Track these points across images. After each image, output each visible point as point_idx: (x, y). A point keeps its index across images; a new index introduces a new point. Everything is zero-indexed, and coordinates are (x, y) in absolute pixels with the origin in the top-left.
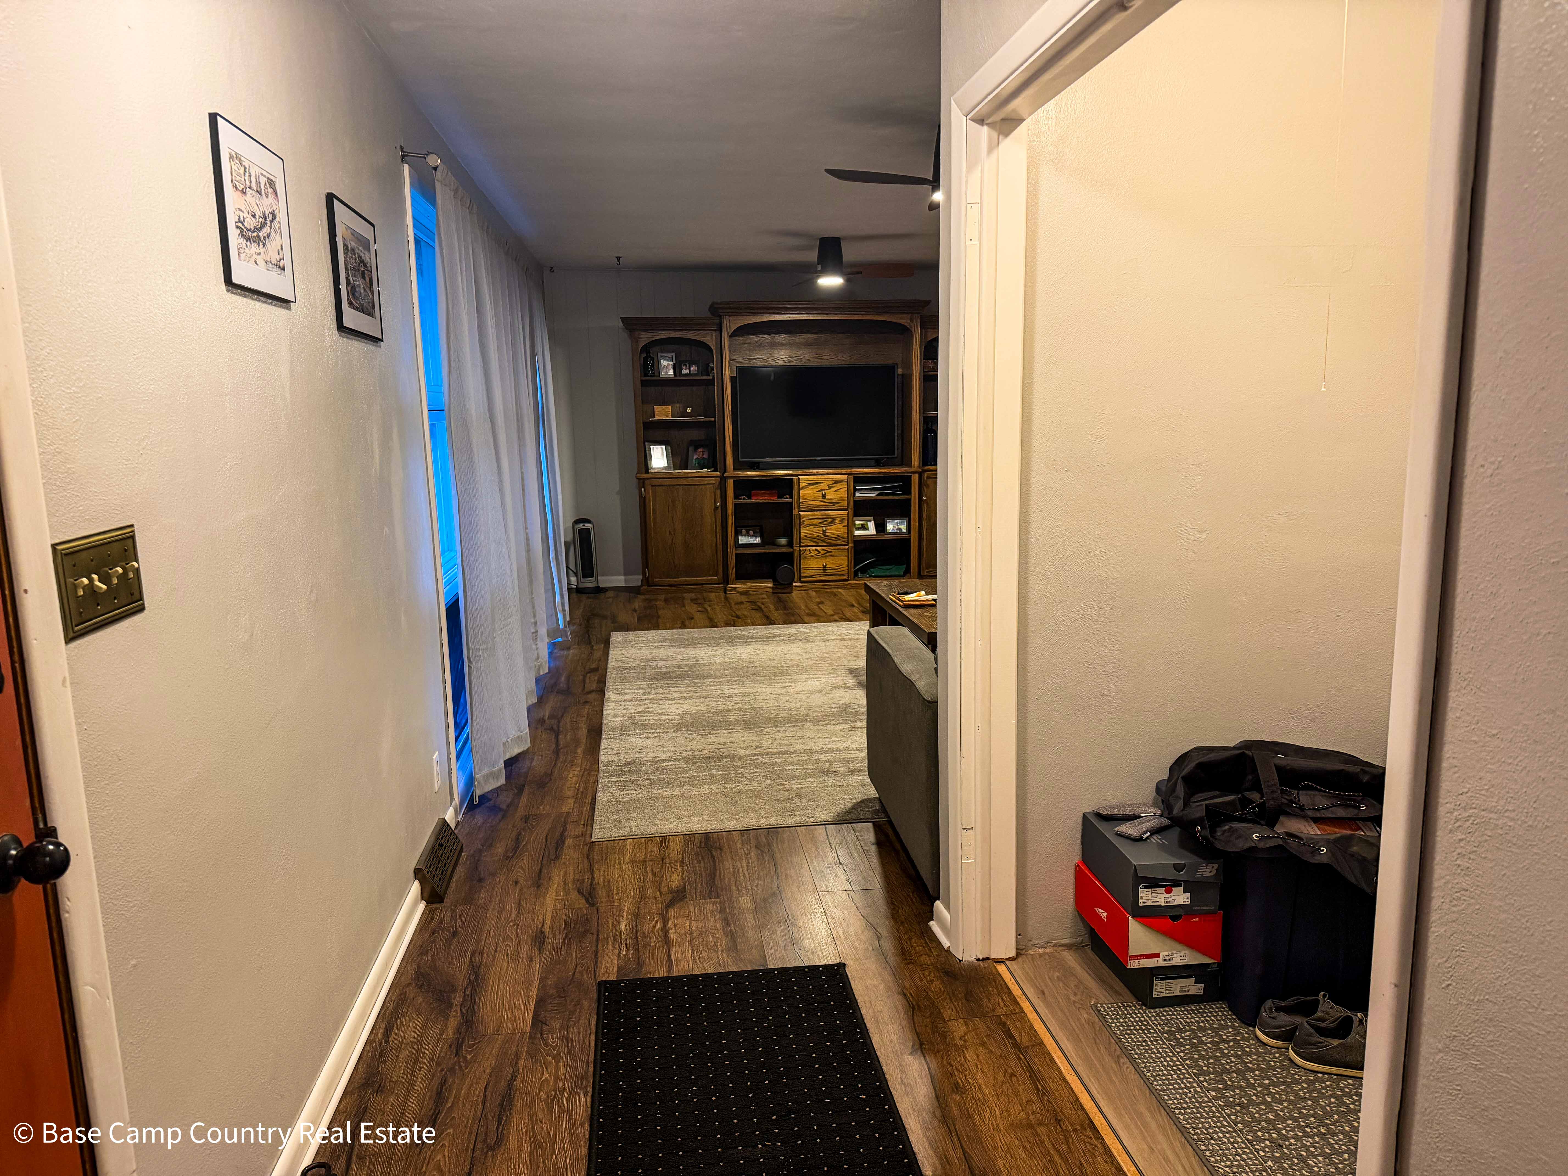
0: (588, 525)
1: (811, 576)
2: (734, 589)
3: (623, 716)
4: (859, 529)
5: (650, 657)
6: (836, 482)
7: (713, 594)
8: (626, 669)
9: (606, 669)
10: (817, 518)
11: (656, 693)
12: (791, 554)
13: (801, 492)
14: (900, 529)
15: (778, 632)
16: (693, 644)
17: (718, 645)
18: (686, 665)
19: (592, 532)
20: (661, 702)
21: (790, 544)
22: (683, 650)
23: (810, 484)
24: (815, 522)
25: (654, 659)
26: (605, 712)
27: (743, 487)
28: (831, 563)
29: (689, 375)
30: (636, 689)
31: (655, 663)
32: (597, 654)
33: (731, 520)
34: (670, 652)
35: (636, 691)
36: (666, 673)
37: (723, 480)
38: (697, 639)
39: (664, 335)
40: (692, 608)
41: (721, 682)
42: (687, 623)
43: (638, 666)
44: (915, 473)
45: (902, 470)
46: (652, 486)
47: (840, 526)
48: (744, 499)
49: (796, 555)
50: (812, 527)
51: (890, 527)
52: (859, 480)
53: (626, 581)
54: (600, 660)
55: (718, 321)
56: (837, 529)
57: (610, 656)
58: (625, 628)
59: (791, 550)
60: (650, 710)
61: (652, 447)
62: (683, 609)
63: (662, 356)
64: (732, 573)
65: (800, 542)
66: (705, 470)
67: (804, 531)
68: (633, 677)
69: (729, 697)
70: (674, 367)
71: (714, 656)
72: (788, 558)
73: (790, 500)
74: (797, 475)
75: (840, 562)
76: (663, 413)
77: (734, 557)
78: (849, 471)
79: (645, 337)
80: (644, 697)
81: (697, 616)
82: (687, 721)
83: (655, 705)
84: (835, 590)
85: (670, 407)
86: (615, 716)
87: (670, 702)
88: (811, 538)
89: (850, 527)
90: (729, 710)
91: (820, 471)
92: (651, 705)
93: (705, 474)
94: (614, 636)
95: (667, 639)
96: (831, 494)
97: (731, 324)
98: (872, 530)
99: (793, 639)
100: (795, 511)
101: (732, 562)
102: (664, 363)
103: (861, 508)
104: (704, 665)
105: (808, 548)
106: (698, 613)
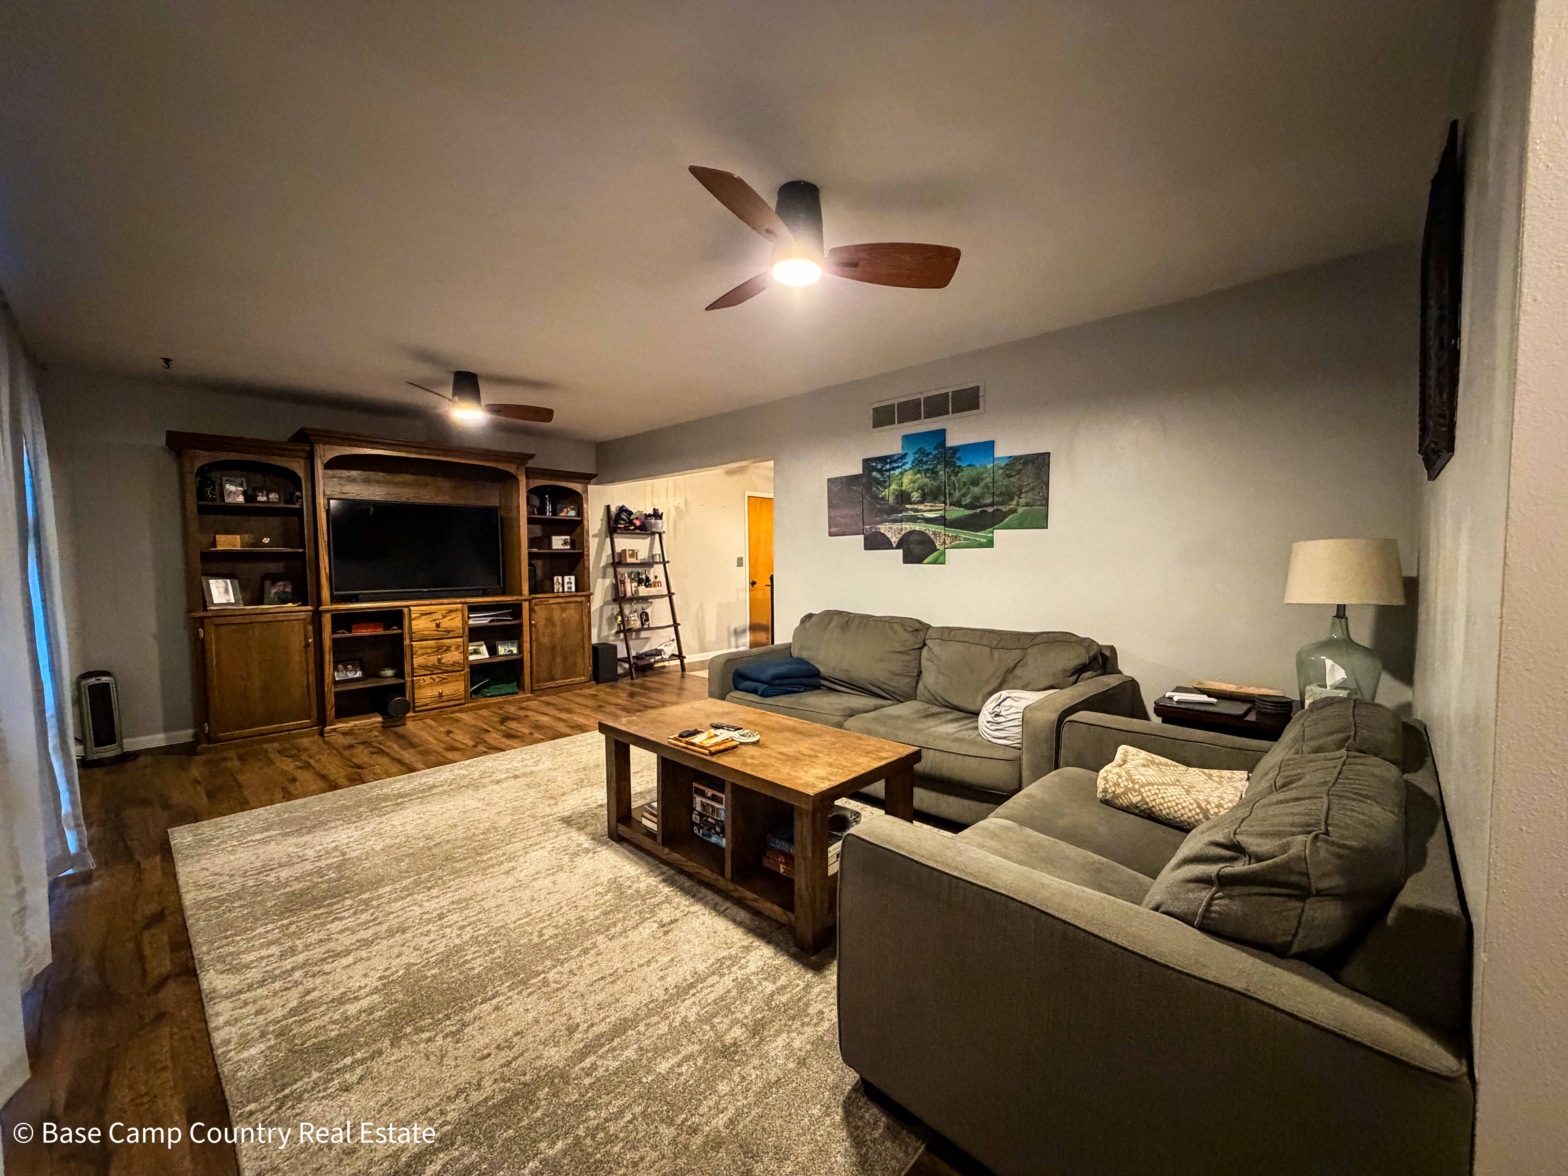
0: (104, 679)
1: (426, 705)
2: (334, 730)
3: (263, 1035)
4: (472, 654)
5: (258, 864)
6: (451, 611)
7: (305, 740)
8: (222, 901)
9: (180, 909)
10: (431, 647)
11: (307, 947)
12: (403, 686)
13: (413, 622)
14: (511, 651)
15: (430, 781)
16: (318, 824)
17: (359, 817)
18: (329, 867)
19: (112, 687)
20: (327, 968)
21: (400, 674)
22: (309, 838)
23: (423, 615)
24: (429, 651)
25: (265, 869)
26: (217, 1038)
27: (342, 621)
28: (447, 690)
29: (268, 502)
30: (262, 946)
31: (273, 875)
32: (155, 877)
33: (328, 657)
34: (288, 847)
35: (264, 952)
36: (303, 892)
37: (317, 616)
38: (321, 813)
39: (233, 456)
40: (288, 765)
41: (406, 888)
42: (291, 788)
43: (244, 888)
44: (525, 600)
45: (515, 598)
46: (216, 625)
47: (456, 653)
48: (343, 633)
49: (408, 685)
50: (426, 656)
51: (502, 650)
52: (473, 609)
53: (168, 739)
54: (160, 893)
55: (308, 448)
56: (453, 657)
57: (182, 879)
58: (191, 816)
59: (402, 681)
60: (315, 994)
61: (211, 581)
62: (273, 767)
63: (227, 481)
64: (331, 712)
65: (413, 672)
66: (290, 604)
67: (417, 661)
68: (245, 918)
69: (441, 917)
70: (244, 493)
71: (366, 838)
72: (400, 689)
73: (400, 631)
74: (408, 607)
75: (457, 687)
76: (229, 542)
77: (333, 695)
78: (463, 600)
79: (203, 458)
80: (288, 964)
81: (300, 774)
82: (403, 1003)
83: (318, 980)
84: (452, 715)
85: (238, 537)
86: (245, 1042)
87: (345, 961)
88: (425, 667)
89: (466, 653)
90: (459, 949)
91: (434, 602)
92: (309, 983)
93: (289, 609)
94: (176, 835)
95: (273, 824)
96: (446, 623)
97: (326, 453)
98: (484, 654)
99: (457, 788)
100: (407, 642)
101: (331, 700)
102: (230, 488)
103: (475, 634)
104: (359, 858)
105: (421, 678)
106: (299, 771)
